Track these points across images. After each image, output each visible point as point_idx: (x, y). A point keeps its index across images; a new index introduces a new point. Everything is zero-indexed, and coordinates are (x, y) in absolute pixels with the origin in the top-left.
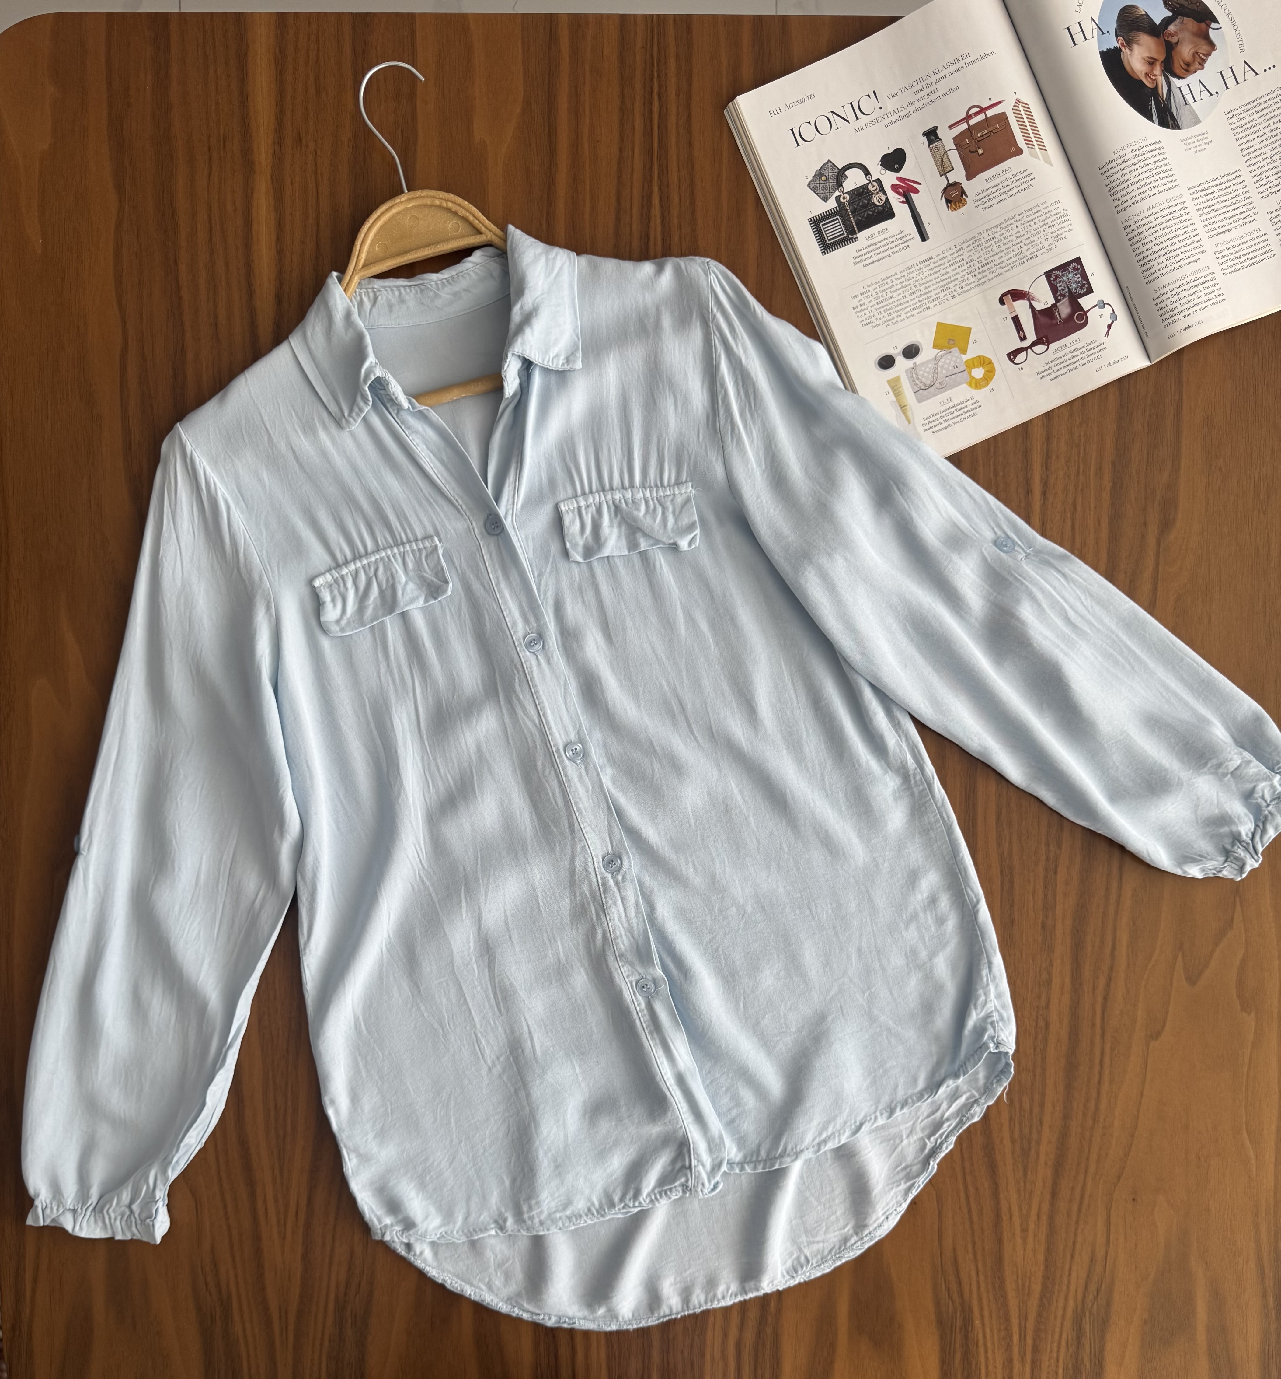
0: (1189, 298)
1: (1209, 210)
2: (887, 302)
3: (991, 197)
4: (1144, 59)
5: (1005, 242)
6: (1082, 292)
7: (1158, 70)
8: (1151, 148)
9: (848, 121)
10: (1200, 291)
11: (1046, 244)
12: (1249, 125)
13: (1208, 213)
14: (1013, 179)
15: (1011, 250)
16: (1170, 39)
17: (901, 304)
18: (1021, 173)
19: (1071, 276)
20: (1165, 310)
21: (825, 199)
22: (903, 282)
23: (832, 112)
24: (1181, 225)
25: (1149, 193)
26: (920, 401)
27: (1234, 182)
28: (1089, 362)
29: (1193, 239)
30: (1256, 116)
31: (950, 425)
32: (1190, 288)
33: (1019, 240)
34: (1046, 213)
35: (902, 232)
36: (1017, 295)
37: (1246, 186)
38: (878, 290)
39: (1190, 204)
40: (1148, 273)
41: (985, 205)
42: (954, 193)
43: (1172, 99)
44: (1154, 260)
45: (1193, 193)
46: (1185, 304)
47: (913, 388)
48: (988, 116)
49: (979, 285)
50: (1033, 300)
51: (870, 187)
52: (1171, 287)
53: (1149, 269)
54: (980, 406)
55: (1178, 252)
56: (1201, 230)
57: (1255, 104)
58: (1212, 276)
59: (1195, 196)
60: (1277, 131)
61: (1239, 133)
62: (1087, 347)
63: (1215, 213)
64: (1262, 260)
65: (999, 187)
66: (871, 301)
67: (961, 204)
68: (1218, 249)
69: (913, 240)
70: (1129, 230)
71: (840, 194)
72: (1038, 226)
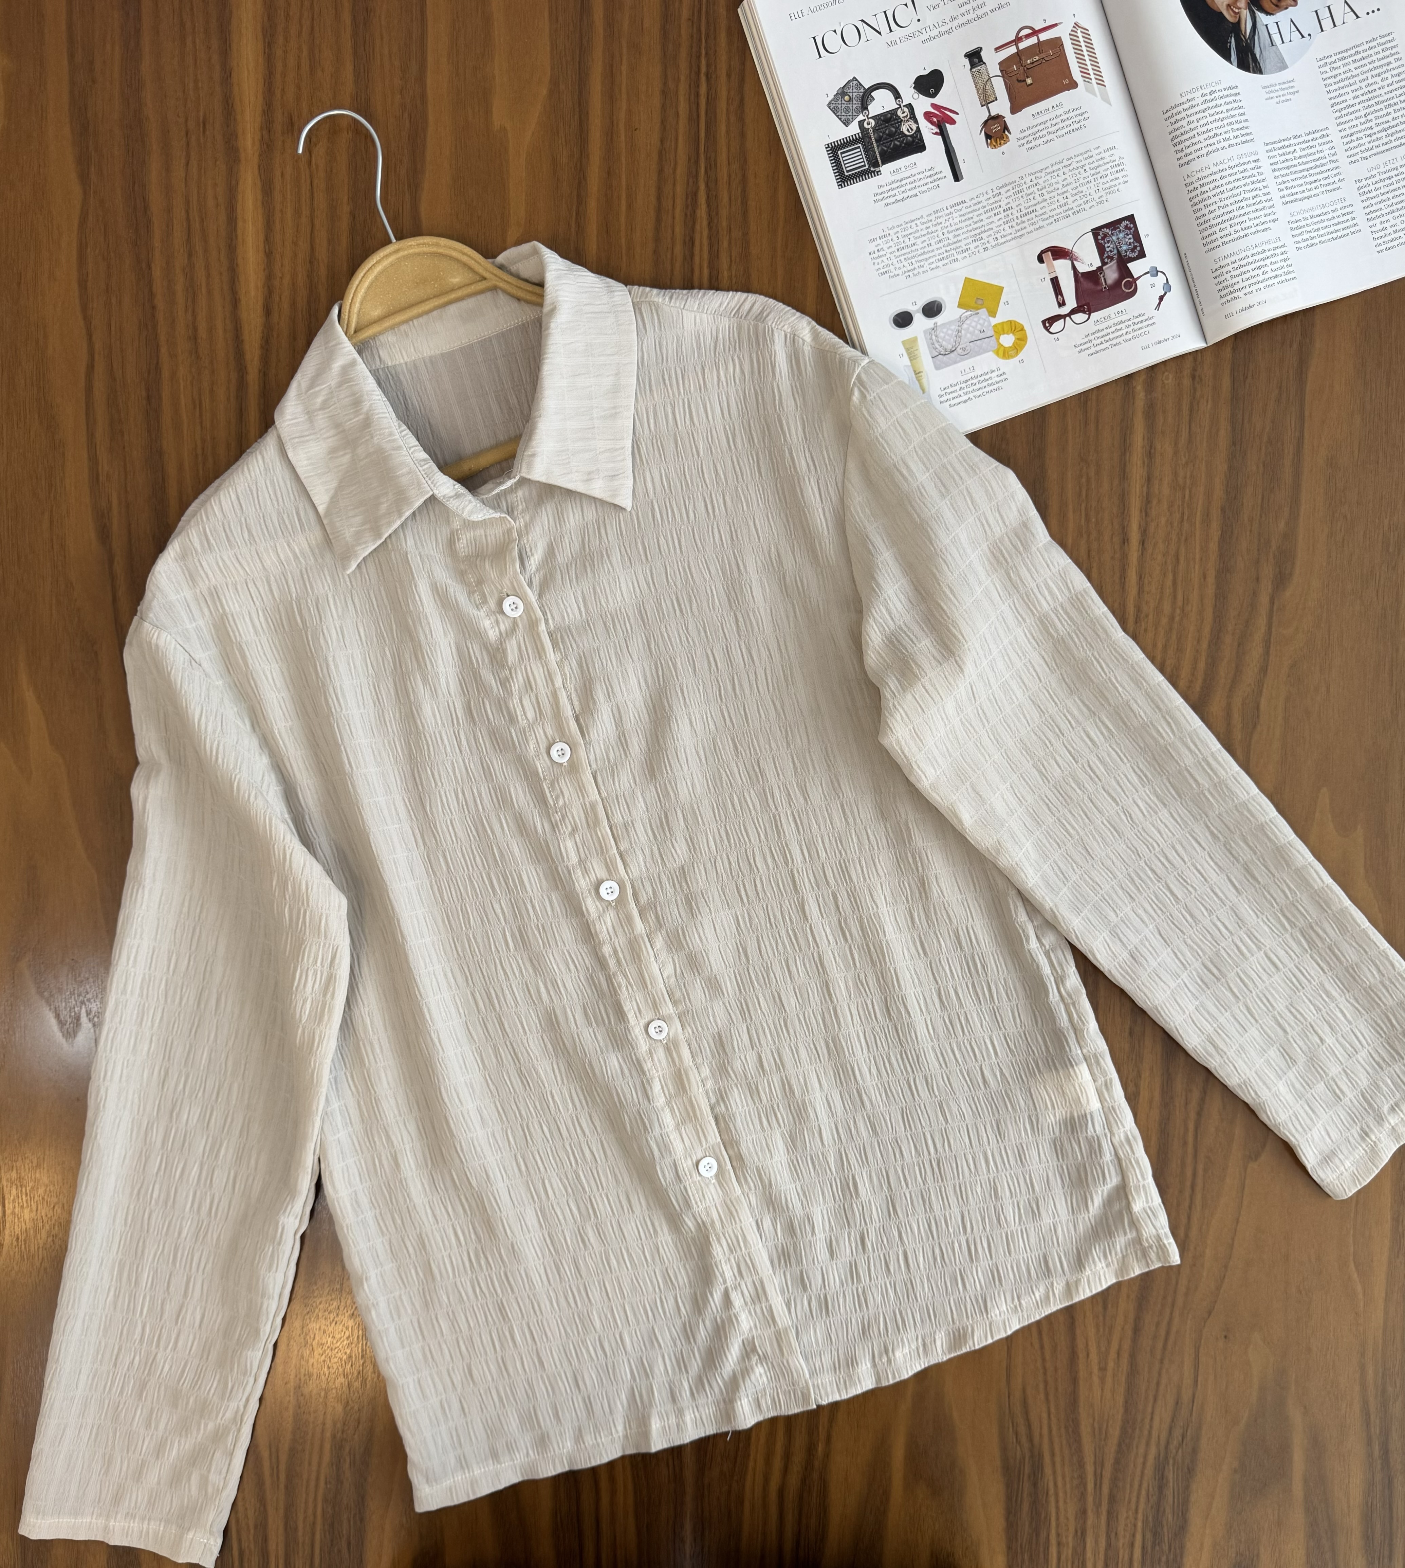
0: (1253, 273)
1: (1288, 171)
2: (909, 250)
3: (1037, 135)
5: (1049, 190)
6: (1133, 255)
8: (1225, 93)
9: (880, 33)
10: (1266, 265)
11: (1096, 196)
12: (1343, 76)
13: (1287, 175)
14: (1064, 117)
15: (1056, 199)
17: (924, 253)
18: (1073, 110)
19: (1121, 235)
20: (1224, 284)
21: (846, 123)
22: (927, 228)
23: (862, 21)
24: (1252, 187)
25: (1217, 146)
26: (938, 368)
27: (1320, 141)
28: (1134, 338)
29: (1265, 204)
30: (1352, 67)
31: (970, 399)
32: (1255, 261)
33: (1065, 189)
34: (1099, 160)
35: (932, 169)
36: (1058, 253)
37: (1333, 148)
38: (899, 235)
39: (1265, 164)
40: (1208, 240)
41: (1030, 145)
42: (996, 128)
43: (1256, 38)
44: (1216, 225)
45: (1271, 151)
46: (1247, 279)
47: (931, 352)
49: (1016, 238)
50: (1076, 260)
51: (899, 113)
52: (1233, 259)
53: (1210, 235)
54: (1006, 379)
55: (1245, 218)
56: (1276, 195)
57: (1353, 52)
59: (1271, 154)
60: (1375, 87)
61: (1331, 85)
62: (1132, 321)
63: (1294, 176)
64: (1344, 236)
65: (1046, 125)
66: (891, 247)
67: (1002, 142)
68: (1294, 219)
69: (944, 179)
70: (1190, 188)
71: (863, 118)
72: (1088, 174)
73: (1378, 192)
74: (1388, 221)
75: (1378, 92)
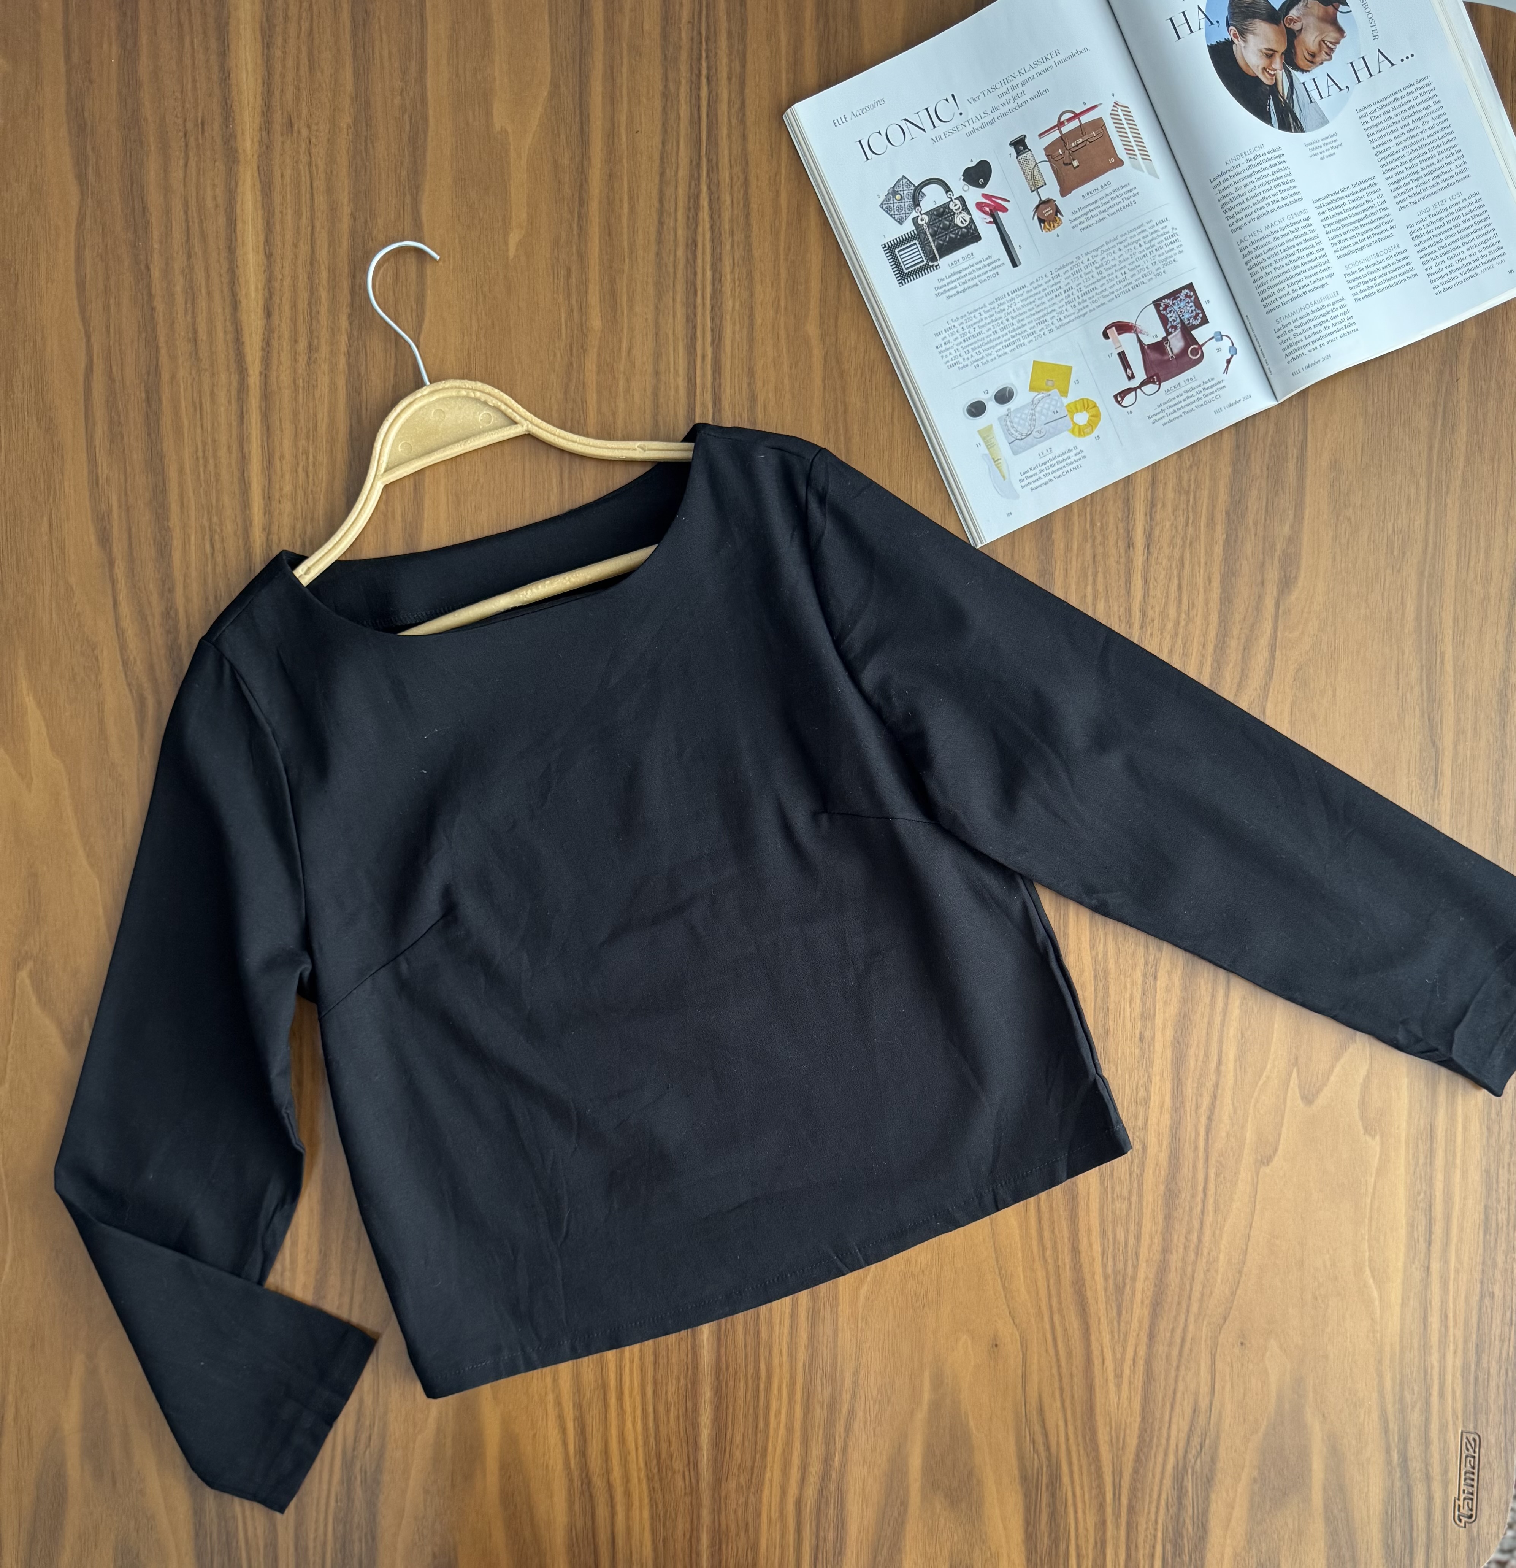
0: (1316, 330)
1: (1339, 225)
2: (975, 339)
3: (1089, 215)
4: (1261, 51)
5: (1107, 267)
6: (1196, 323)
7: (1277, 63)
8: (1269, 156)
9: (924, 130)
10: (1327, 320)
12: (1384, 124)
13: (1338, 229)
14: (1114, 195)
15: (1114, 276)
16: (1292, 26)
17: (991, 341)
18: (1121, 187)
19: (1182, 304)
20: (1288, 343)
21: (901, 222)
22: (991, 316)
23: (906, 120)
24: (1304, 245)
25: (1267, 208)
26: (1015, 453)
27: (1368, 191)
28: (1206, 403)
29: (1320, 260)
30: (1392, 114)
31: (1051, 480)
32: (1316, 318)
33: (1122, 265)
34: (1152, 233)
35: (990, 257)
36: (1123, 328)
37: (1382, 196)
38: (964, 326)
39: (1315, 220)
40: (1267, 301)
41: (1083, 226)
43: (1294, 96)
44: (1274, 286)
45: (1319, 207)
47: (1007, 438)
48: (1083, 122)
49: (1079, 317)
50: (1141, 332)
51: (951, 206)
52: (1293, 318)
53: (1268, 296)
54: (1085, 457)
55: (1302, 276)
56: (1329, 251)
57: (1392, 99)
59: (1321, 210)
60: (1418, 131)
61: (1373, 134)
62: (1203, 386)
63: (1345, 229)
64: (1401, 282)
65: (1097, 205)
66: (957, 338)
67: (1056, 225)
68: (1349, 272)
69: (1002, 267)
70: (1246, 252)
71: (916, 215)
72: (1143, 248)
73: (1430, 235)
74: (1443, 262)
75: (1420, 137)
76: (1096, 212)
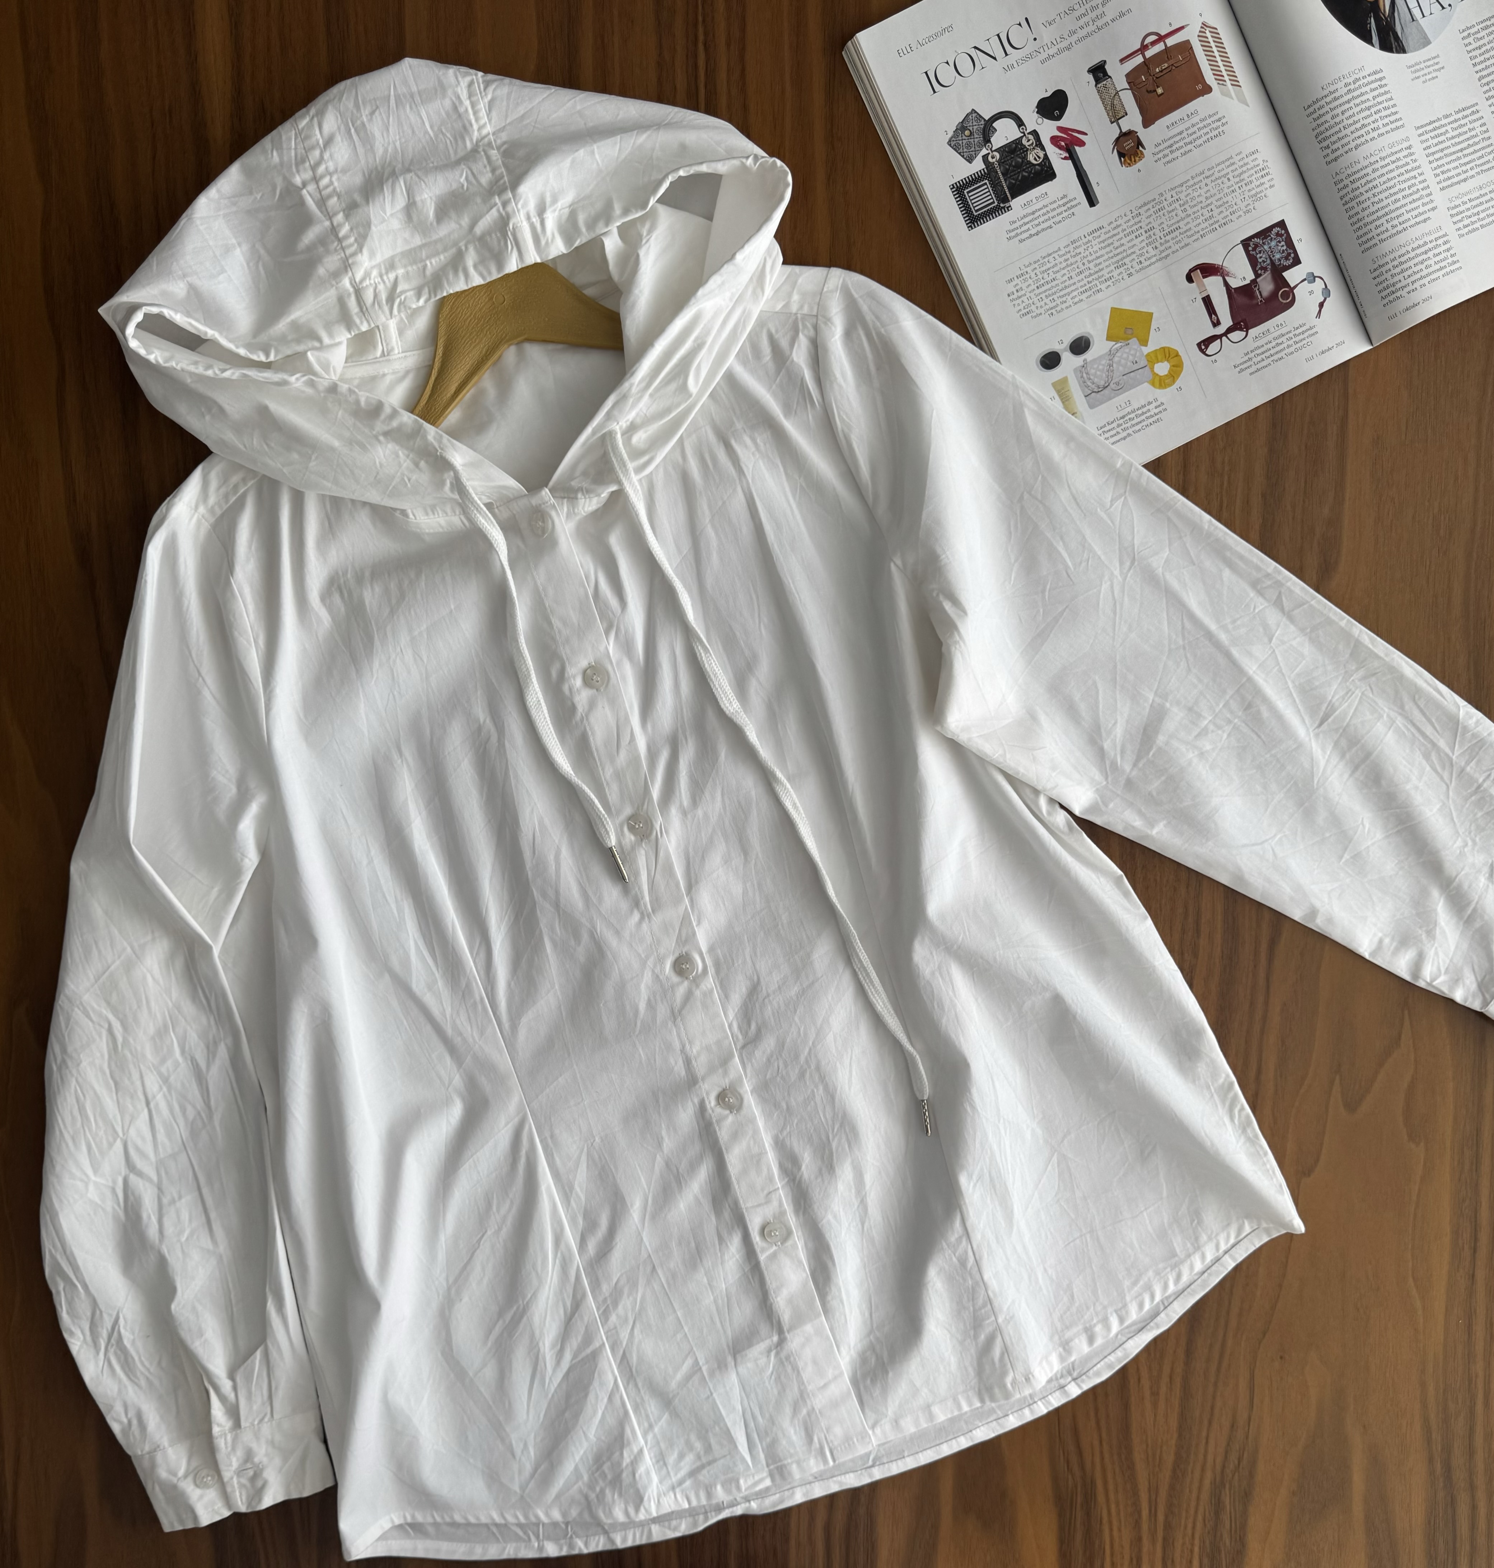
0: (1416, 269)
1: (1441, 154)
2: (1050, 285)
3: (1174, 148)
5: (1192, 204)
6: (1287, 263)
8: (1370, 79)
9: (995, 58)
10: (1430, 258)
12: (1488, 47)
13: (1441, 158)
14: (1201, 125)
15: (1200, 214)
17: (1066, 287)
18: (1210, 116)
19: (1273, 243)
20: (1386, 284)
21: (970, 160)
22: (1066, 260)
23: (975, 48)
24: (1407, 176)
25: (1368, 137)
26: (1092, 406)
27: (1470, 118)
28: (1297, 350)
29: (1422, 193)
31: (1129, 435)
32: (1417, 256)
33: (1209, 202)
34: (1242, 166)
35: (1065, 196)
36: (1208, 270)
37: (1484, 124)
38: (1037, 271)
39: (1418, 149)
40: (1365, 238)
41: (1167, 159)
42: (1129, 144)
44: (1372, 222)
45: (1422, 135)
46: (1410, 276)
47: (1083, 391)
48: (1169, 45)
49: (1160, 259)
50: (1228, 275)
51: (1024, 141)
52: (1393, 256)
53: (1367, 233)
54: (1166, 409)
55: (1403, 210)
56: (1432, 181)
58: (1445, 239)
59: (1423, 138)
61: (1476, 57)
62: (1293, 333)
63: (1449, 159)
65: (1182, 136)
66: (1030, 285)
67: (1137, 159)
68: (1453, 205)
69: (1079, 206)
70: (1341, 185)
71: (987, 152)
72: (1232, 182)
76: (1181, 143)
